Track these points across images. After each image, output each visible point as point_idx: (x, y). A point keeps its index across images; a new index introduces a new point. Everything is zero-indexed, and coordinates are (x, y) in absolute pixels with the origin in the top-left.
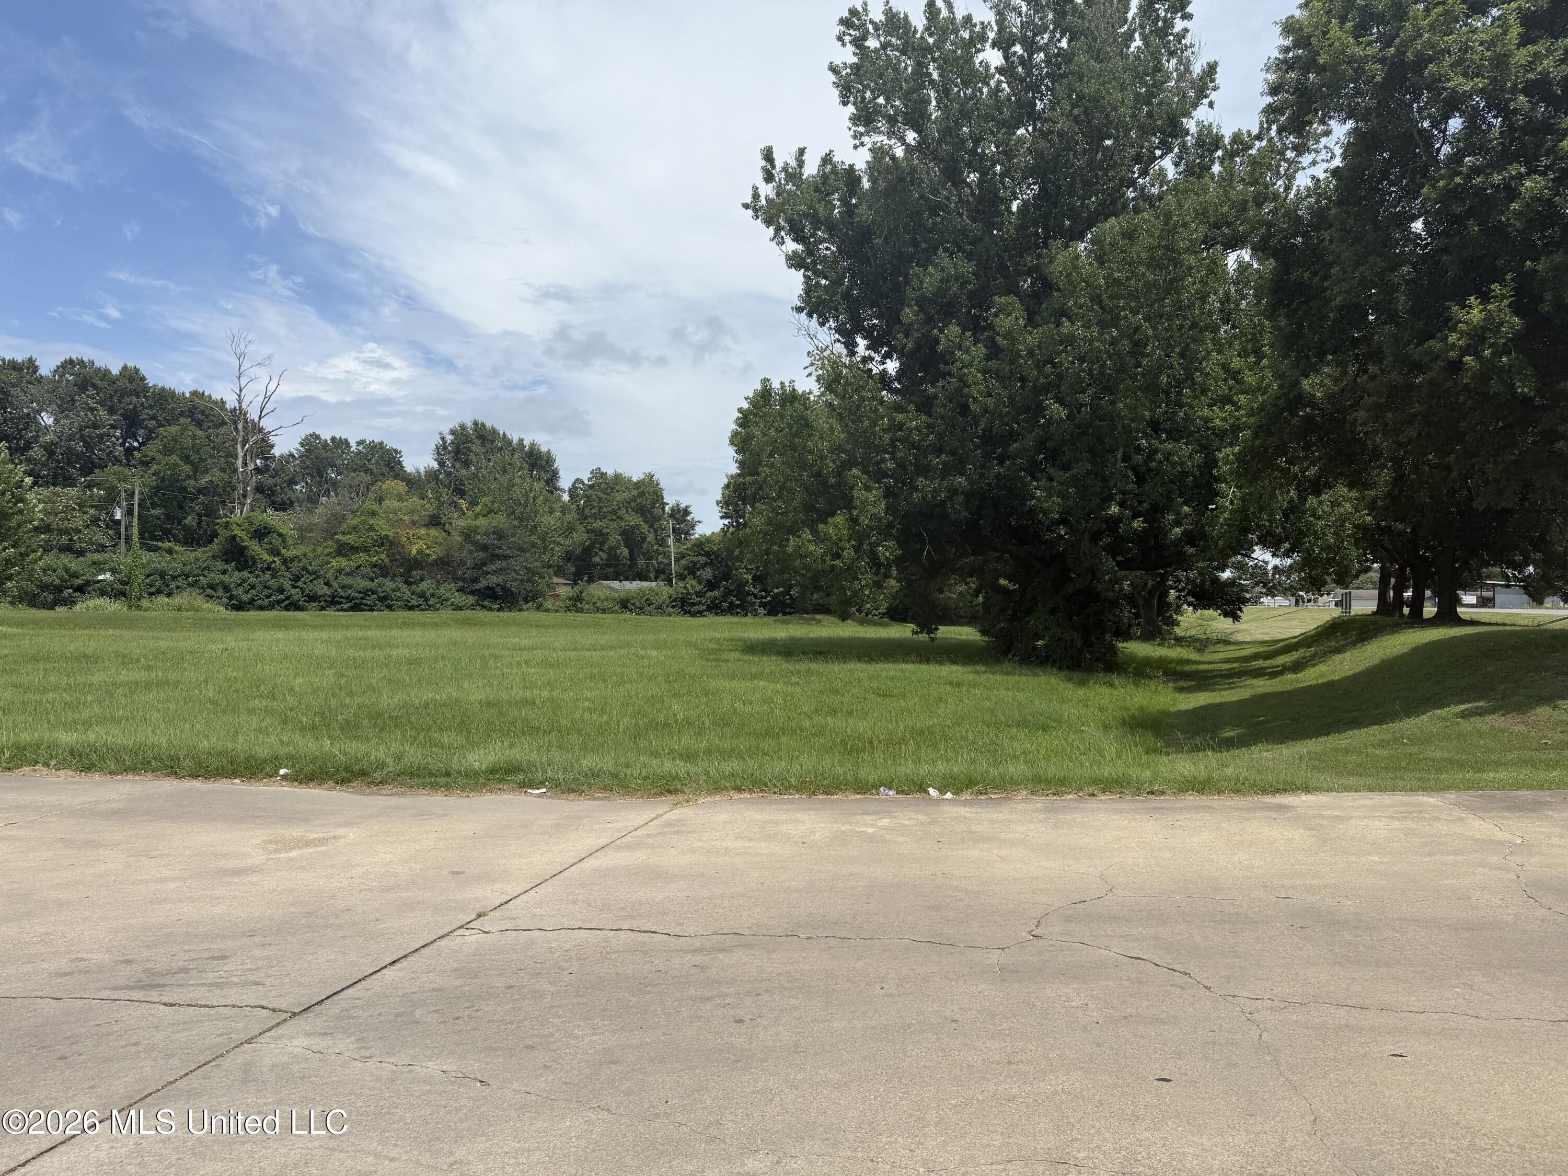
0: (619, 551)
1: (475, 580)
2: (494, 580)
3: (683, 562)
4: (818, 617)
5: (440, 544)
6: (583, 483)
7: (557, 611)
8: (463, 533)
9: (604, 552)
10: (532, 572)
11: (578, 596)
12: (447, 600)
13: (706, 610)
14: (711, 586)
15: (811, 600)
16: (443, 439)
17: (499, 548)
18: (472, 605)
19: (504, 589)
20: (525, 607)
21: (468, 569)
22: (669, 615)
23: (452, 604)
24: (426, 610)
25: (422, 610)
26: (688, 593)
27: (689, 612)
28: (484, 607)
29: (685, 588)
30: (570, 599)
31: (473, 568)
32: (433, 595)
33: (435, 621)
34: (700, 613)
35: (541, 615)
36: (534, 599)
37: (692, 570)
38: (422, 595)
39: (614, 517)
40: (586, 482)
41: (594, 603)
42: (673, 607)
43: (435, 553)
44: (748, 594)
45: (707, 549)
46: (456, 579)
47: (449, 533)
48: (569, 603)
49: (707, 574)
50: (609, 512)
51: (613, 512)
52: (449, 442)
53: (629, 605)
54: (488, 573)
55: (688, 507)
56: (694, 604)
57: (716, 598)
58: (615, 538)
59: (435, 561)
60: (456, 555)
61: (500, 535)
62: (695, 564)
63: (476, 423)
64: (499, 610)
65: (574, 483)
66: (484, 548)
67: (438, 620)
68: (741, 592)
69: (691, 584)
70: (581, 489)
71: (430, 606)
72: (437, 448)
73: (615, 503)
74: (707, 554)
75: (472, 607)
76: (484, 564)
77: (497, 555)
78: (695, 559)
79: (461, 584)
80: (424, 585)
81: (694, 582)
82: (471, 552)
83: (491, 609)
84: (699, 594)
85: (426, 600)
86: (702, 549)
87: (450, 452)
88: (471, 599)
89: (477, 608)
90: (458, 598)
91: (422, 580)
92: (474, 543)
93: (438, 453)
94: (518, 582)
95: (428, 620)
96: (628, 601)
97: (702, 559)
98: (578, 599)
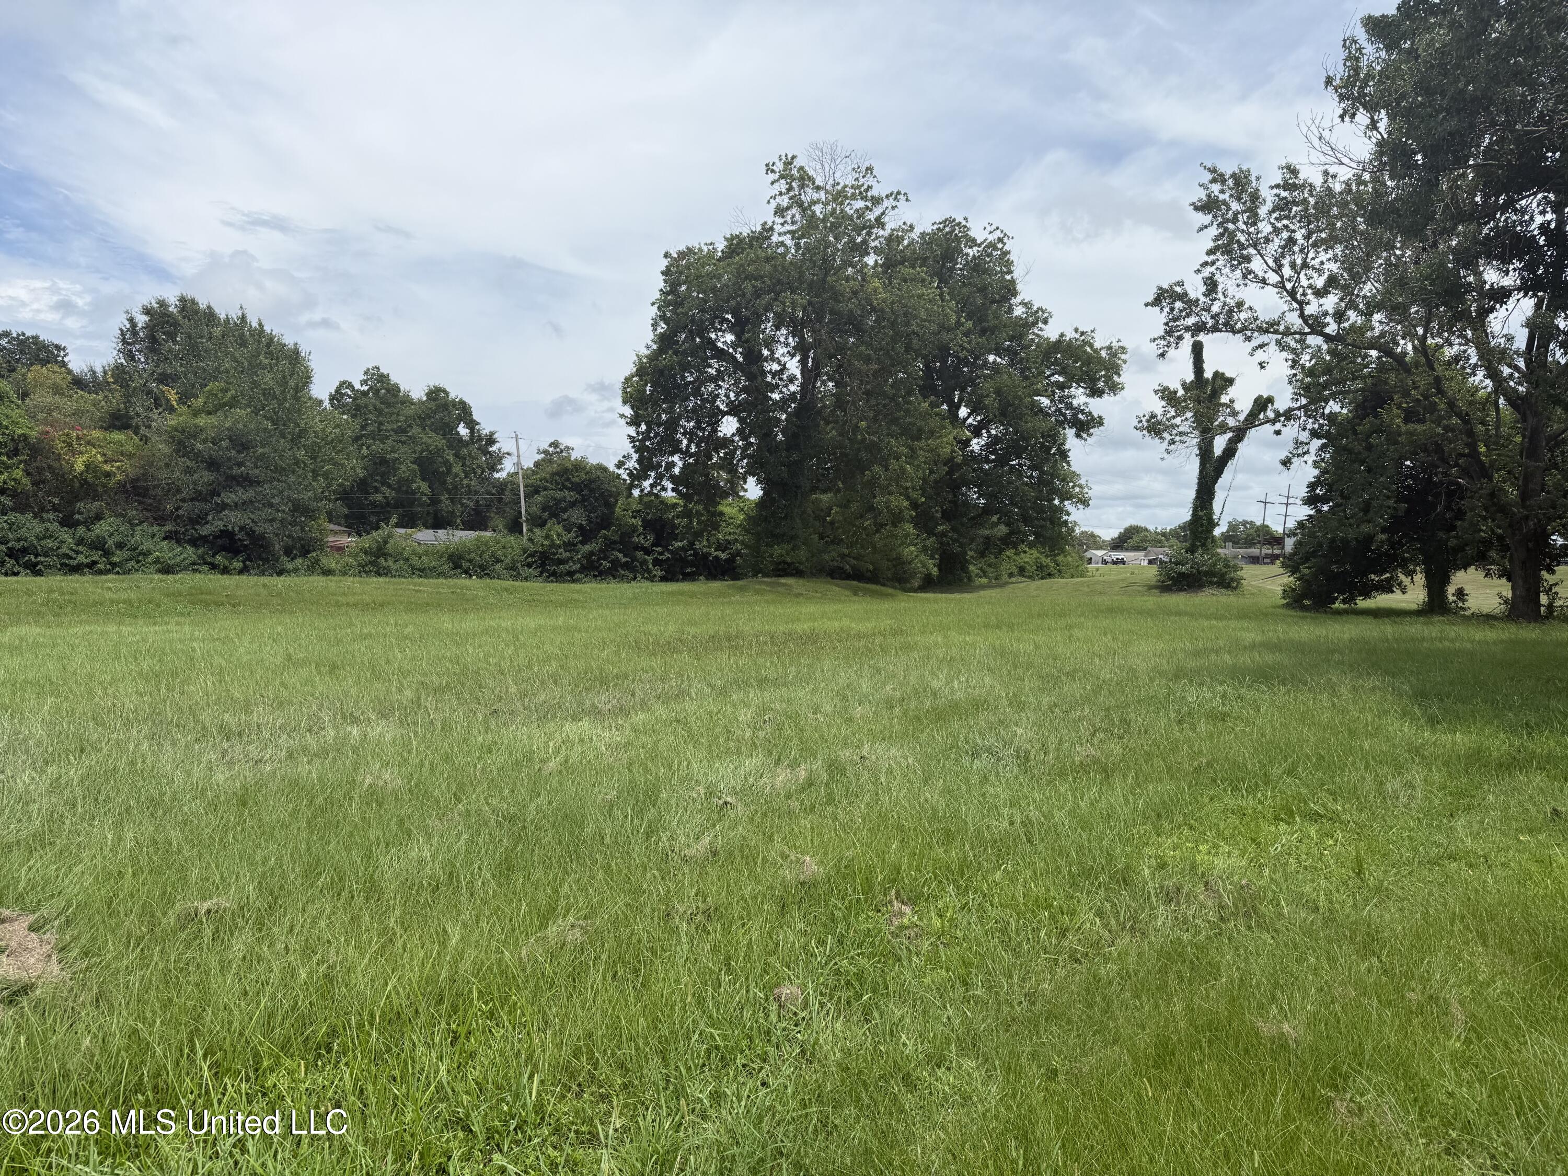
0: (414, 486)
1: (199, 520)
2: (234, 519)
3: (539, 498)
4: (783, 580)
5: (130, 456)
6: (353, 389)
7: (344, 574)
8: (173, 437)
9: (389, 486)
10: (299, 508)
11: (379, 549)
12: (146, 554)
13: (580, 571)
14: (586, 535)
15: (771, 556)
16: (131, 320)
17: (240, 464)
18: (194, 564)
19: (251, 533)
20: (290, 566)
21: (183, 500)
22: (526, 579)
23: (157, 561)
24: (107, 572)
25: (100, 572)
26: (553, 545)
27: (554, 574)
28: (213, 567)
29: (547, 537)
30: (366, 553)
31: (192, 500)
32: (120, 546)
33: (124, 596)
34: (570, 576)
35: (318, 581)
36: (305, 553)
37: (554, 511)
38: (98, 545)
39: (404, 438)
40: (357, 386)
41: (407, 560)
42: (529, 566)
43: (120, 471)
44: (638, 547)
45: (576, 479)
46: (160, 520)
47: (145, 440)
48: (364, 558)
49: (578, 515)
50: (393, 430)
51: (402, 431)
52: (140, 325)
53: (465, 564)
54: (224, 506)
55: (492, 434)
56: (562, 562)
57: (592, 553)
58: (408, 467)
59: (122, 485)
60: (163, 474)
61: (241, 443)
62: (558, 502)
63: (182, 299)
64: (241, 572)
65: (338, 390)
66: (212, 464)
67: (132, 595)
68: (629, 547)
69: (556, 530)
70: (350, 397)
71: (114, 565)
72: (123, 334)
73: (401, 418)
74: (576, 487)
75: (193, 567)
76: (215, 493)
77: (233, 478)
78: (558, 495)
79: (169, 527)
80: (101, 529)
81: (559, 528)
82: (188, 471)
83: (225, 571)
84: (570, 546)
85: (107, 553)
86: (568, 480)
87: (143, 340)
88: (190, 553)
89: (206, 568)
90: (166, 551)
91: (99, 517)
92: (197, 456)
93: (124, 341)
94: (277, 525)
95: (108, 595)
96: (460, 557)
97: (571, 495)
98: (380, 552)
